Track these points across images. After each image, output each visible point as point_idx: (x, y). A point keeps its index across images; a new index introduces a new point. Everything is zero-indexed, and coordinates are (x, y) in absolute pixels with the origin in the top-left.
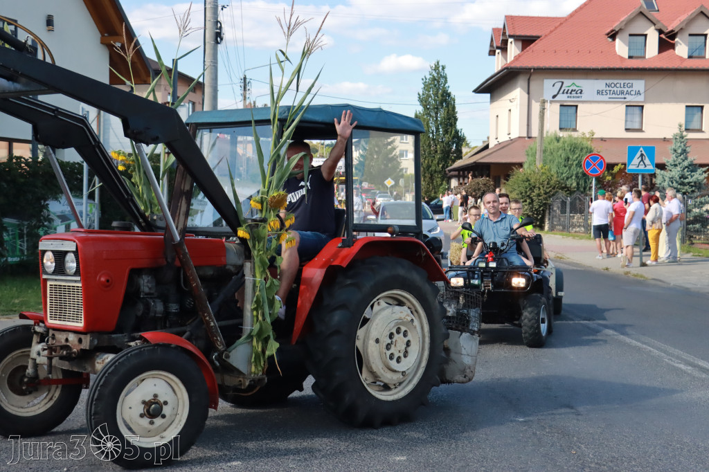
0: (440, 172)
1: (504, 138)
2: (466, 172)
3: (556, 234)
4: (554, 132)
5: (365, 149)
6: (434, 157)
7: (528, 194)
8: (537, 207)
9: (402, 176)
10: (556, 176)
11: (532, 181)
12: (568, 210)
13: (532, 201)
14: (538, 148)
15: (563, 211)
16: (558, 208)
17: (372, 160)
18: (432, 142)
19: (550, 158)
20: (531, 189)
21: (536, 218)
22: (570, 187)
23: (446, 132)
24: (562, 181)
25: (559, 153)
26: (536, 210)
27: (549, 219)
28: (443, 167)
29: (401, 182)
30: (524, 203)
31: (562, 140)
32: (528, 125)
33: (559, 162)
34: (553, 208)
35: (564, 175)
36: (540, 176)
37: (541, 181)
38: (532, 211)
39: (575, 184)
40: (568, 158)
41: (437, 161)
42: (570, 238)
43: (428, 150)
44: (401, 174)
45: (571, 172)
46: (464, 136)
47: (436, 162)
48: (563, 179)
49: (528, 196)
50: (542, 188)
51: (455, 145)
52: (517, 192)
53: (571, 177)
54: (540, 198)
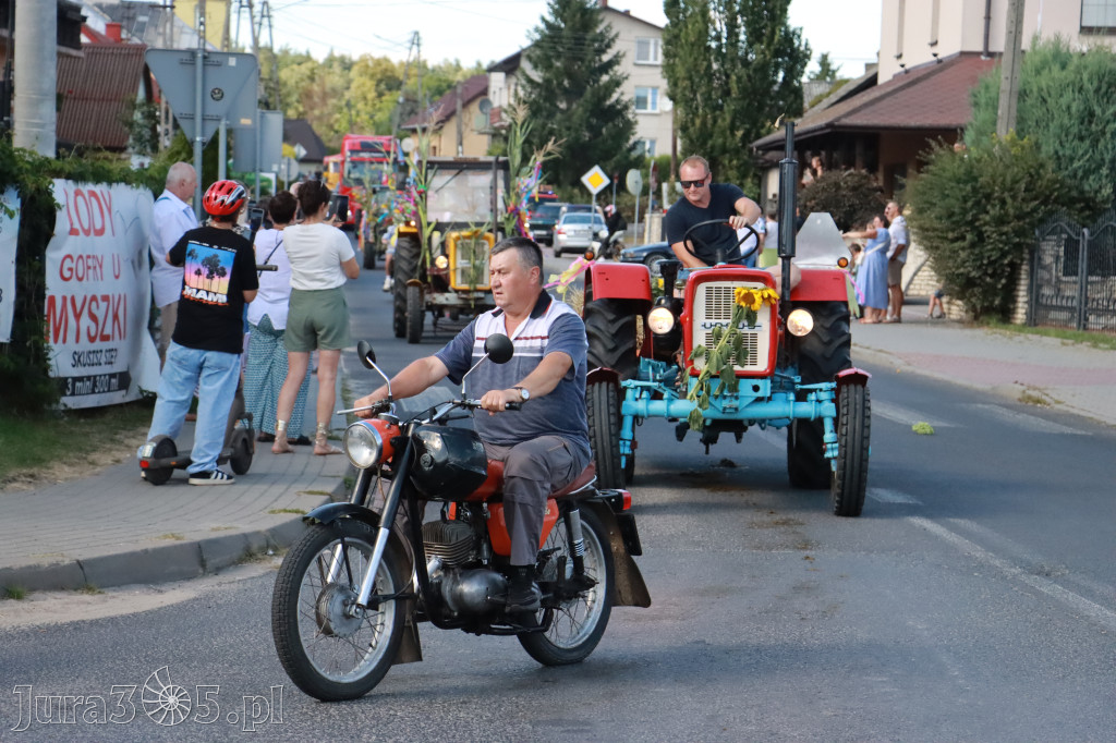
0: (737, 152)
1: (919, 56)
2: (809, 153)
3: (1047, 334)
4: (1053, 39)
5: (530, 81)
6: (721, 108)
7: (969, 217)
8: (995, 255)
9: (639, 163)
10: (1051, 166)
11: (981, 179)
12: (1083, 265)
13: (981, 237)
14: (1005, 85)
15: (1070, 270)
16: (1057, 258)
17: (551, 115)
18: (715, 66)
19: (1038, 113)
20: (978, 203)
21: (993, 287)
22: (1094, 201)
23: (755, 36)
24: (1069, 181)
25: (1064, 101)
26: (991, 263)
27: (1030, 290)
28: (746, 138)
29: (633, 178)
30: (957, 245)
31: (1075, 60)
32: (988, 18)
33: (1061, 126)
34: (1040, 259)
35: (1076, 164)
36: (1007, 167)
37: (1009, 179)
38: (980, 267)
39: (1107, 191)
40: (1092, 114)
41: (728, 119)
42: (1084, 347)
43: (703, 89)
44: (634, 154)
45: (1098, 157)
46: (807, 49)
47: (725, 120)
48: (1075, 176)
49: (971, 223)
50: (1009, 200)
51: (781, 75)
52: (937, 211)
53: (1099, 167)
54: (1005, 229)
